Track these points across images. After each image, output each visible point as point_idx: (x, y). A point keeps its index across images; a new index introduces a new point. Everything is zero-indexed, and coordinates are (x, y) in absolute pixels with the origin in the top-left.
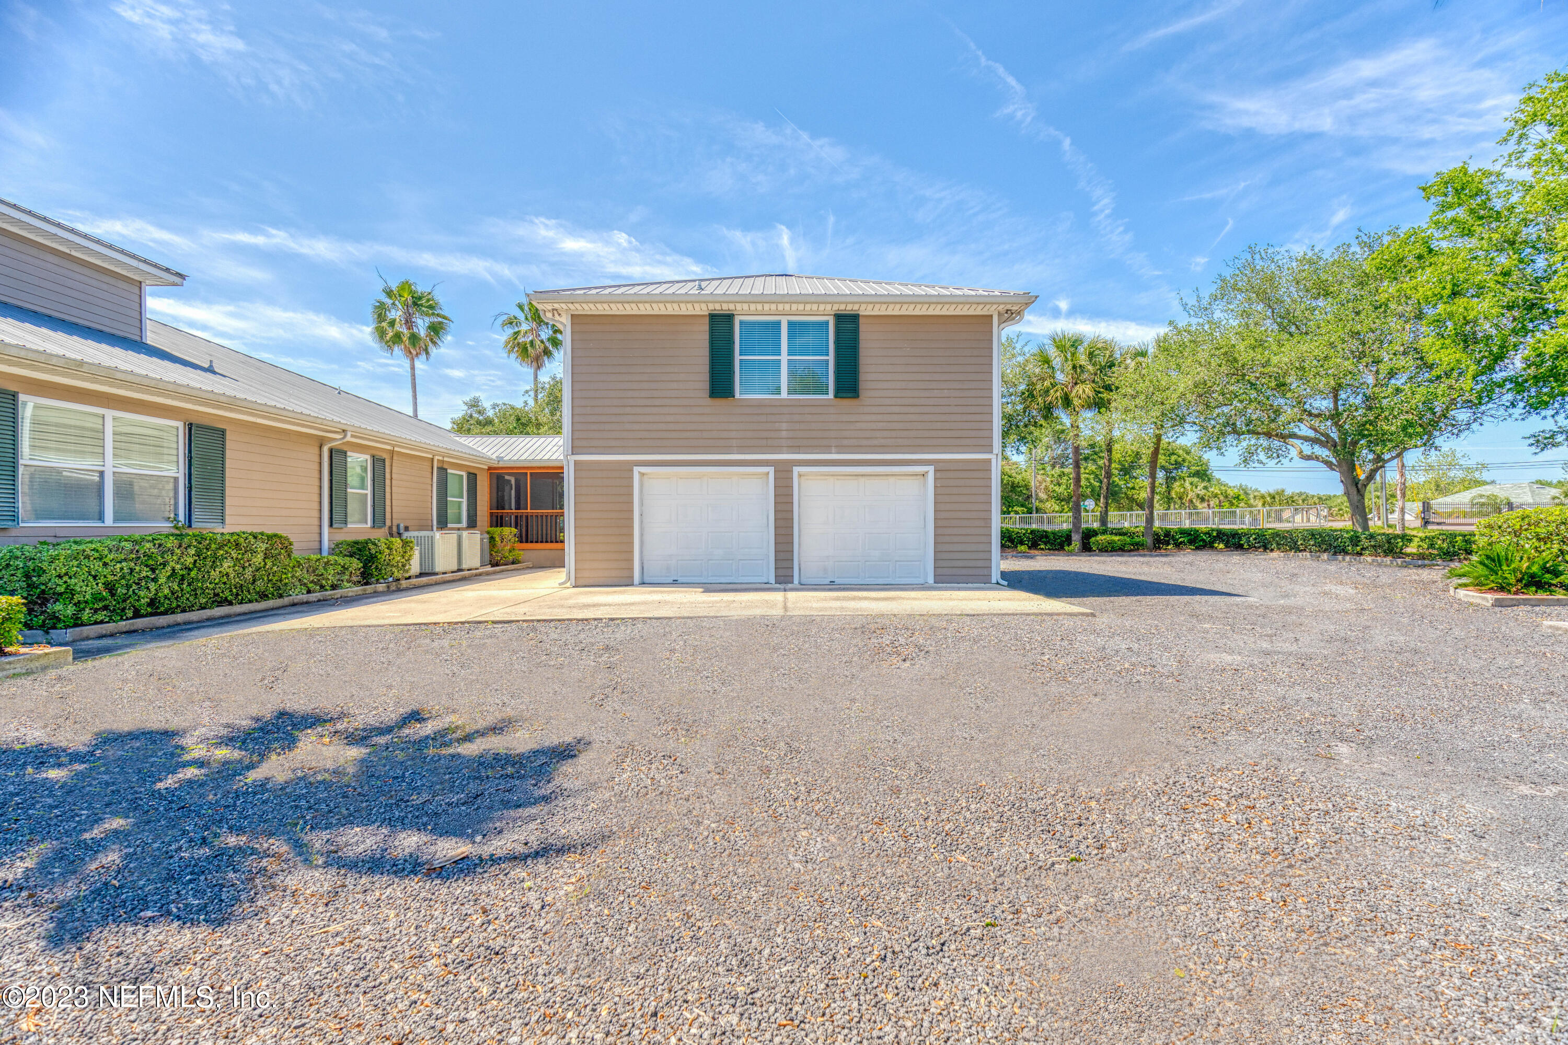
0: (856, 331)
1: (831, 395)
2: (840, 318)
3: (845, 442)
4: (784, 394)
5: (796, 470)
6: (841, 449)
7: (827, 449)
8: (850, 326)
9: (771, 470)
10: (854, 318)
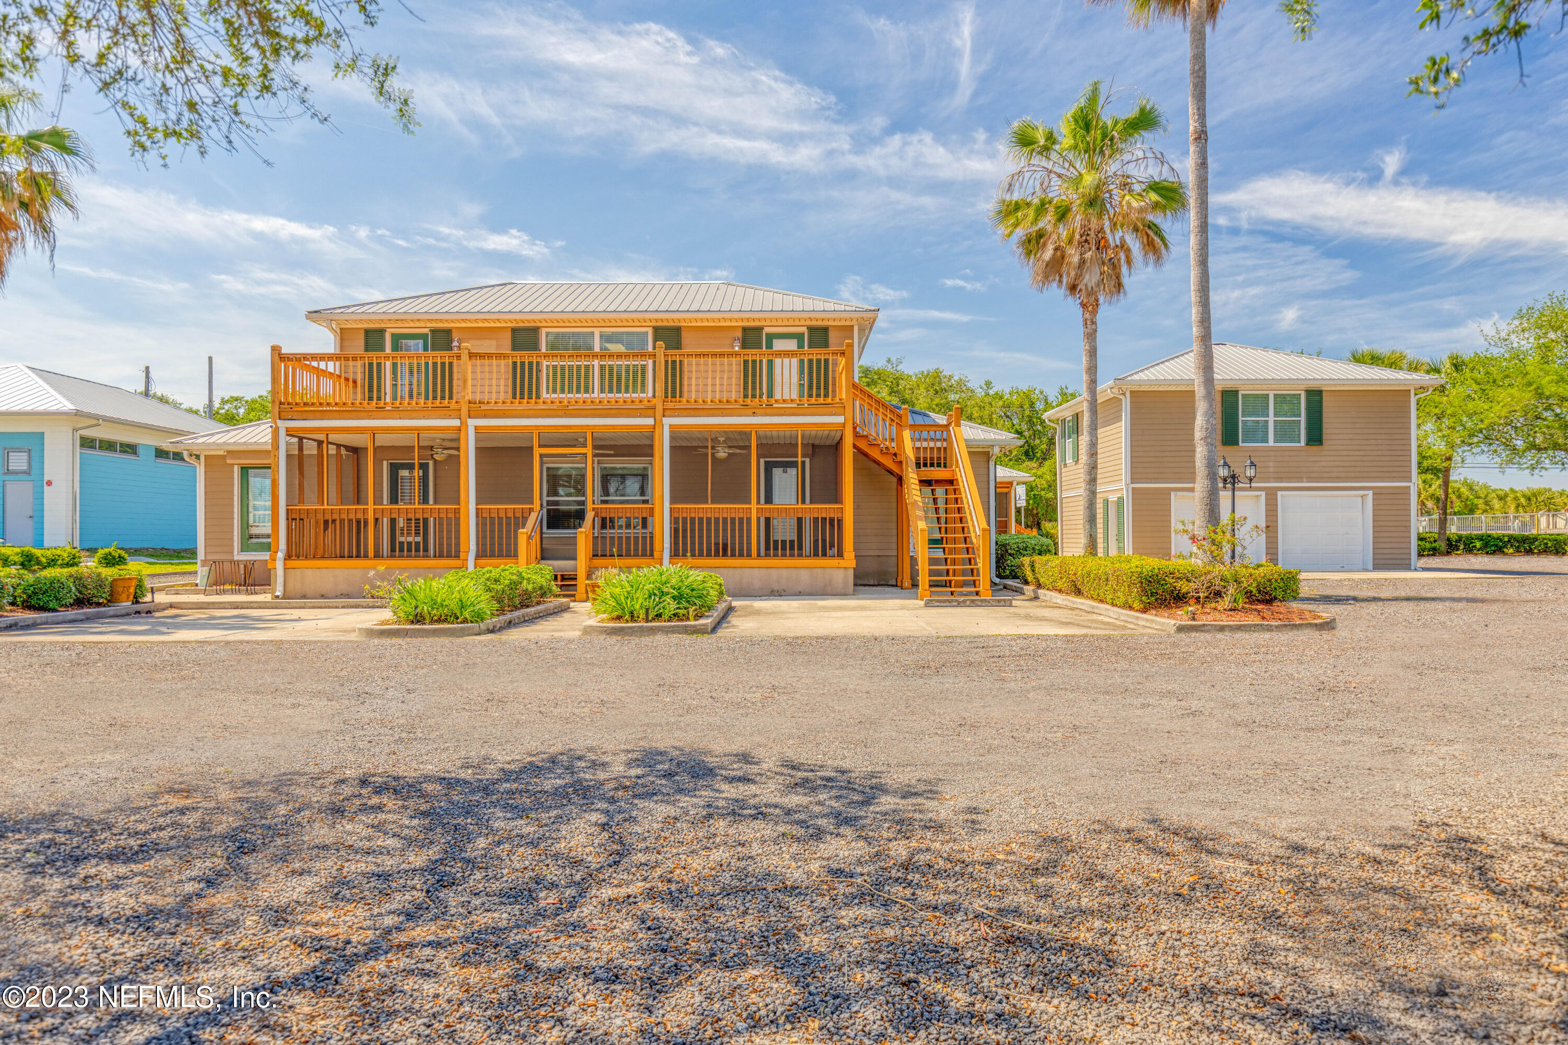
0: (1321, 402)
1: (1303, 443)
2: (1309, 393)
3: (1313, 475)
4: (1271, 443)
5: (1279, 493)
6: (1310, 479)
7: (1300, 479)
8: (1317, 398)
9: (1263, 494)
10: (1319, 393)
